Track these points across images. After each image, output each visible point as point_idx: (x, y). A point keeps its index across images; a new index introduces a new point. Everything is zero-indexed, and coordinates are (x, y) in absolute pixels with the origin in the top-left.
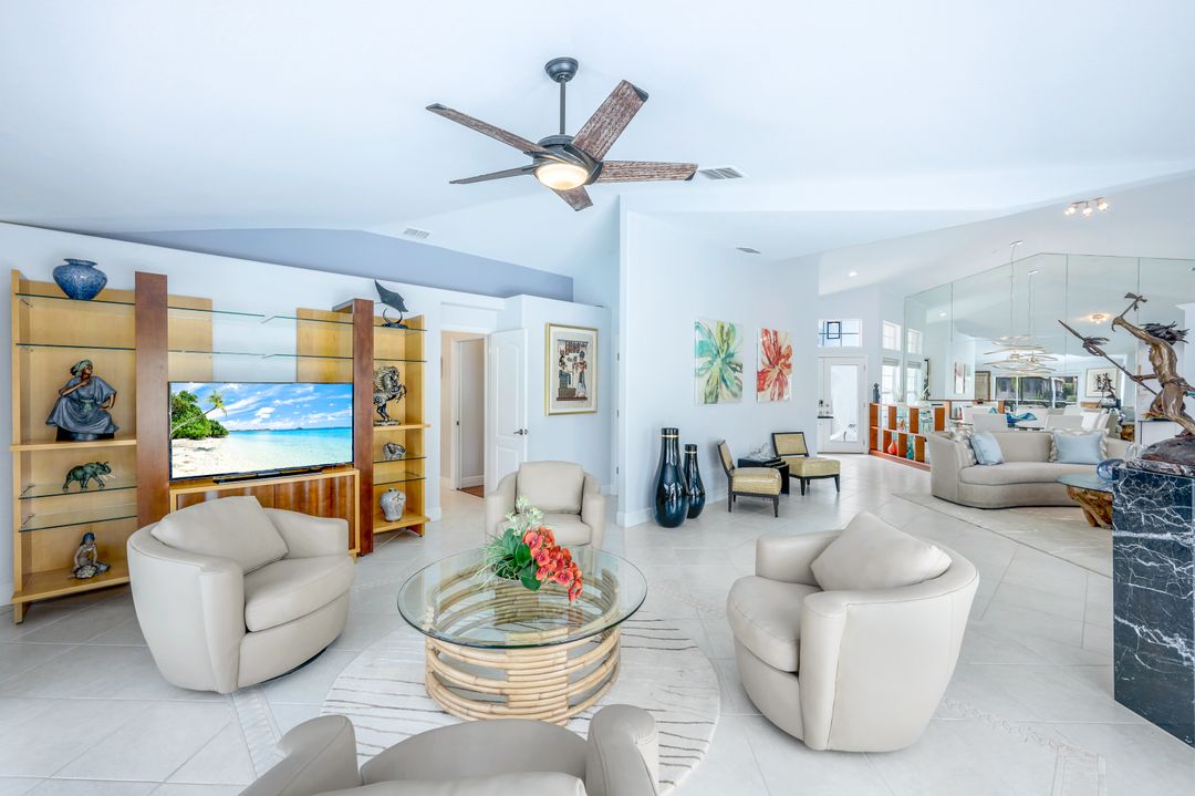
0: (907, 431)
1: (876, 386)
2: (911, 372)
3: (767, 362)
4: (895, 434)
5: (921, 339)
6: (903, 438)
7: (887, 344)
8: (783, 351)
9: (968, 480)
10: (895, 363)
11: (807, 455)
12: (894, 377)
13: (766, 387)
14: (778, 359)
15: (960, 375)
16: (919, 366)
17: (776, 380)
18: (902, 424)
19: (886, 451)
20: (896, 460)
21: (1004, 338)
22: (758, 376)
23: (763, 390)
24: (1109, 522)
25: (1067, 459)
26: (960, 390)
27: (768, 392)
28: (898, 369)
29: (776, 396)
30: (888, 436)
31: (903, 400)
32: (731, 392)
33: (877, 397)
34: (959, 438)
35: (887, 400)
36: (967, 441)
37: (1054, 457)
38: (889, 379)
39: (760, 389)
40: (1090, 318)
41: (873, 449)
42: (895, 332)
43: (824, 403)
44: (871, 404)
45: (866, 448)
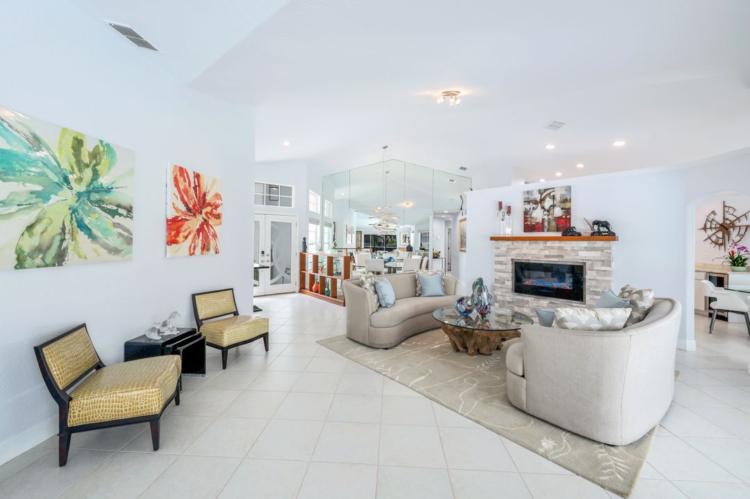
0: (325, 275)
1: (305, 239)
2: (326, 229)
3: (183, 209)
4: (318, 276)
5: (331, 208)
6: (323, 279)
7: (312, 208)
8: (209, 198)
9: (376, 325)
10: (317, 223)
11: (236, 313)
12: (316, 232)
13: (180, 239)
14: (202, 208)
15: (350, 233)
16: (330, 226)
17: (199, 231)
18: (322, 269)
19: (311, 290)
20: (317, 297)
21: (379, 208)
22: (168, 225)
23: (175, 242)
24: (466, 348)
25: (427, 294)
26: (349, 242)
27: (185, 245)
28: (319, 227)
29: (198, 250)
30: (312, 277)
31: (321, 250)
32: (105, 246)
33: (305, 247)
34: (367, 285)
35: (312, 250)
36: (373, 287)
37: (419, 292)
38: (313, 234)
39: (172, 241)
40: (404, 204)
41: (302, 289)
42: (317, 200)
43: (265, 253)
44: (301, 253)
45: (297, 288)
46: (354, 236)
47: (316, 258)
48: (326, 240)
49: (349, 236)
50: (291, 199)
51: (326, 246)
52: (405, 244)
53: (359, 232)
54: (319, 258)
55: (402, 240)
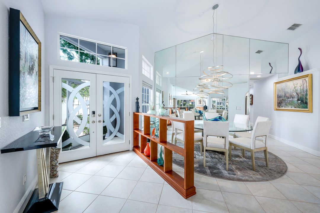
1: (138, 99)
2: (158, 94)
5: (161, 79)
16: (160, 92)
28: (152, 91)
42: (150, 70)
43: (97, 113)
44: (134, 113)
45: (131, 147)
46: (172, 100)
47: (147, 119)
48: (157, 102)
49: (170, 100)
50: (125, 60)
51: (157, 107)
52: (200, 105)
53: (174, 99)
54: (151, 119)
55: (198, 103)
